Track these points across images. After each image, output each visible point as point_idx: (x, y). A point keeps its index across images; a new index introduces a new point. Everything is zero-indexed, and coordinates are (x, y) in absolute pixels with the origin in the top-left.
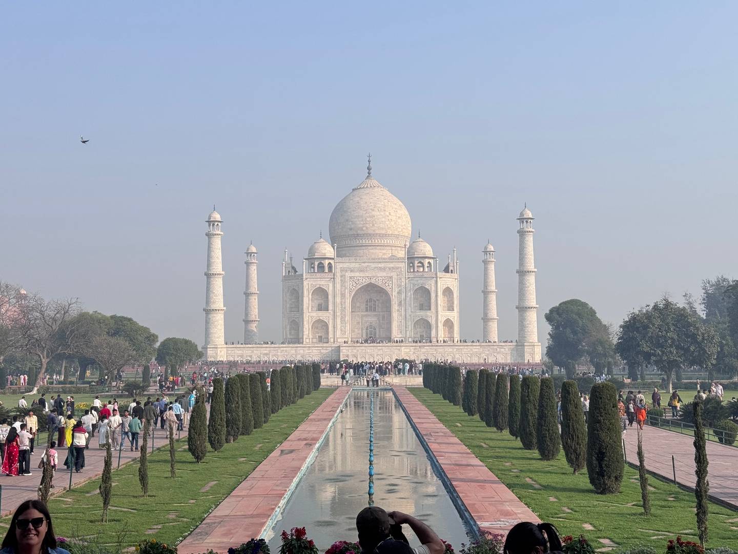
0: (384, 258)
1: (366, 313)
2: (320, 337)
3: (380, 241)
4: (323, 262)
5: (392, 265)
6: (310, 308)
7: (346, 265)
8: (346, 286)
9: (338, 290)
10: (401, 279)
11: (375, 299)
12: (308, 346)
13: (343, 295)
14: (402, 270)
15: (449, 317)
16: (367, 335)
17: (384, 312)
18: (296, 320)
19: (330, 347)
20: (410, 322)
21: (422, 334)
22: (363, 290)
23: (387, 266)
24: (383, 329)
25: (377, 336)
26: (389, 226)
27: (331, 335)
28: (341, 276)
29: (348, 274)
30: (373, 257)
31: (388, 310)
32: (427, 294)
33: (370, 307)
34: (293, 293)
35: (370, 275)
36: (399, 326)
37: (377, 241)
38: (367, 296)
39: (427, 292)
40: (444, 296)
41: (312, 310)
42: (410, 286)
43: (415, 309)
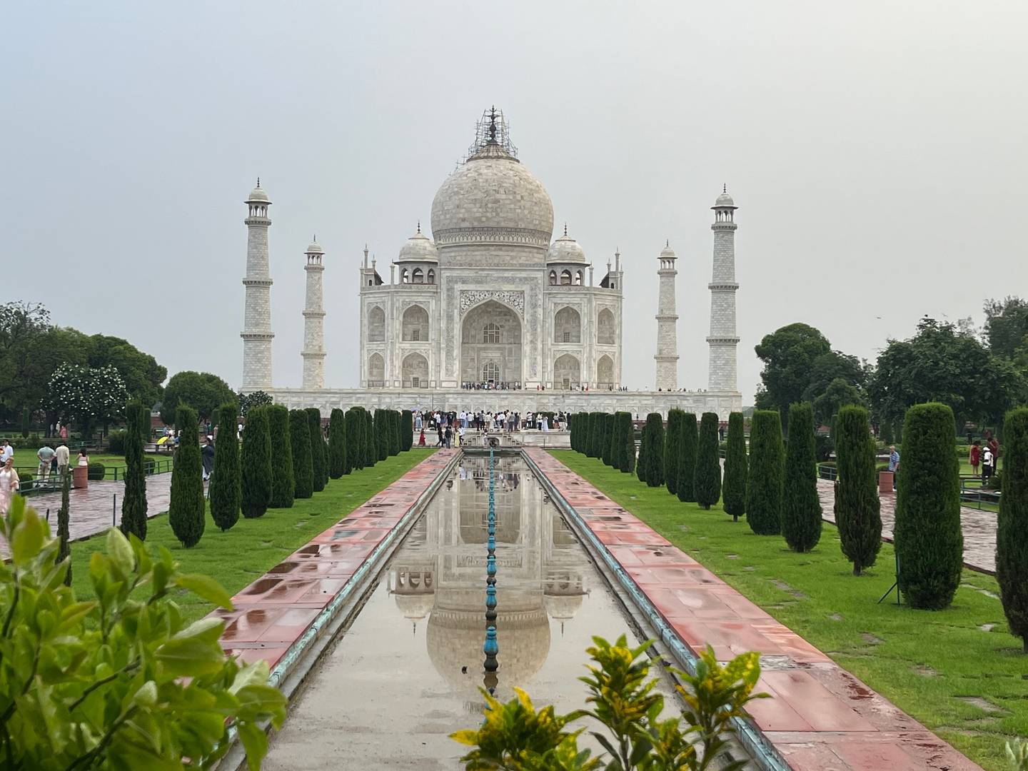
0: (512, 265)
1: (483, 346)
2: (416, 379)
3: (506, 238)
4: (420, 267)
5: (524, 274)
6: (401, 336)
7: (455, 273)
8: (455, 304)
9: (444, 310)
10: (537, 295)
11: (498, 325)
12: (398, 391)
13: (450, 318)
14: (540, 282)
15: (607, 354)
16: (485, 378)
17: (511, 344)
18: (381, 354)
19: (429, 394)
20: (549, 360)
21: (566, 377)
22: (480, 311)
23: (517, 276)
24: (509, 368)
25: (501, 380)
26: (521, 216)
27: (431, 377)
28: (448, 290)
29: (459, 287)
30: (496, 261)
31: (517, 341)
32: (575, 318)
33: (491, 337)
34: (377, 315)
35: (491, 289)
36: (533, 365)
37: (502, 238)
38: (486, 321)
39: (575, 315)
40: (600, 322)
41: (404, 339)
42: (551, 306)
43: (557, 340)
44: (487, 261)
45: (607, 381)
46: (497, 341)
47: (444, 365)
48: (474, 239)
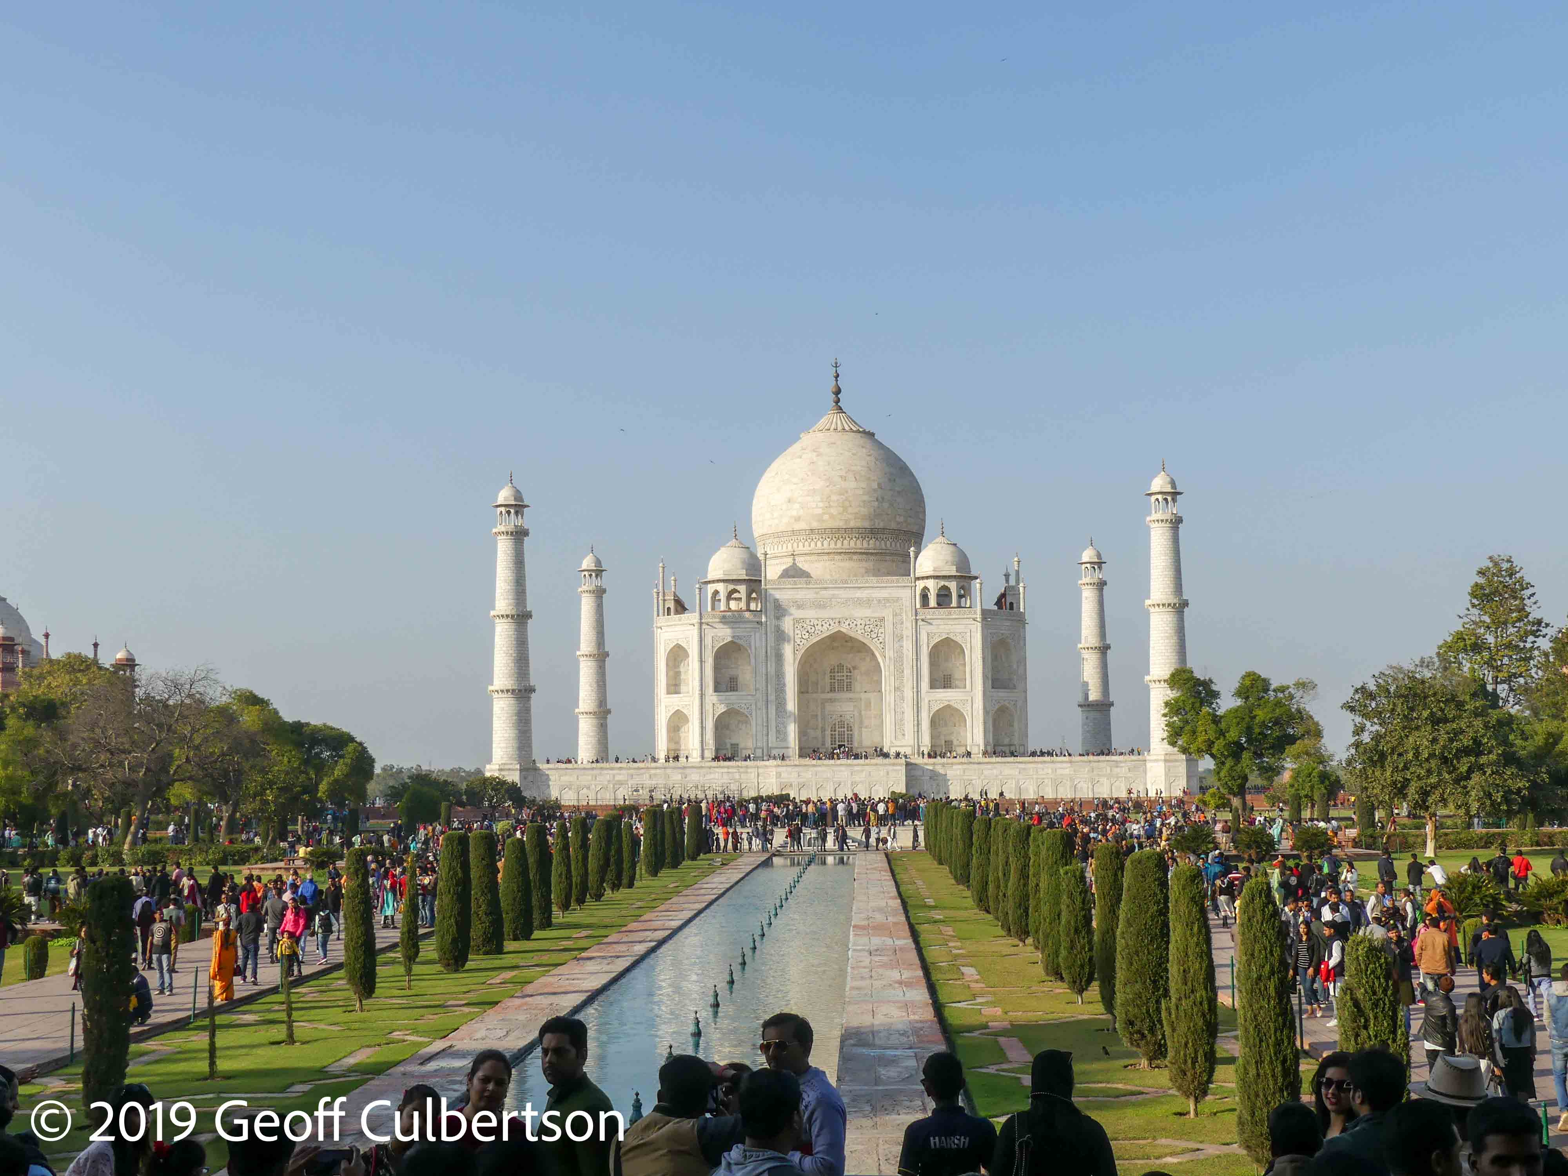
0: (868, 581)
1: (829, 696)
2: (735, 746)
3: (858, 542)
4: (738, 588)
5: (884, 594)
6: (712, 686)
7: (787, 595)
8: (788, 639)
9: (772, 647)
10: (902, 623)
11: (849, 666)
12: (706, 765)
13: (781, 658)
15: (1006, 703)
16: (833, 742)
17: (868, 691)
18: (685, 711)
19: (753, 767)
20: (923, 714)
21: (948, 739)
22: (824, 647)
23: (874, 595)
24: (866, 727)
25: (856, 744)
27: (756, 742)
28: (777, 618)
29: (792, 614)
30: (845, 576)
31: (877, 685)
32: (959, 654)
33: (841, 681)
34: (677, 655)
35: (839, 616)
36: (899, 719)
37: (852, 544)
38: (832, 659)
39: (959, 650)
40: (995, 658)
41: (717, 689)
42: (924, 637)
43: (933, 685)
44: (831, 575)
45: (1006, 741)
46: (849, 688)
47: (773, 724)
48: (813, 544)
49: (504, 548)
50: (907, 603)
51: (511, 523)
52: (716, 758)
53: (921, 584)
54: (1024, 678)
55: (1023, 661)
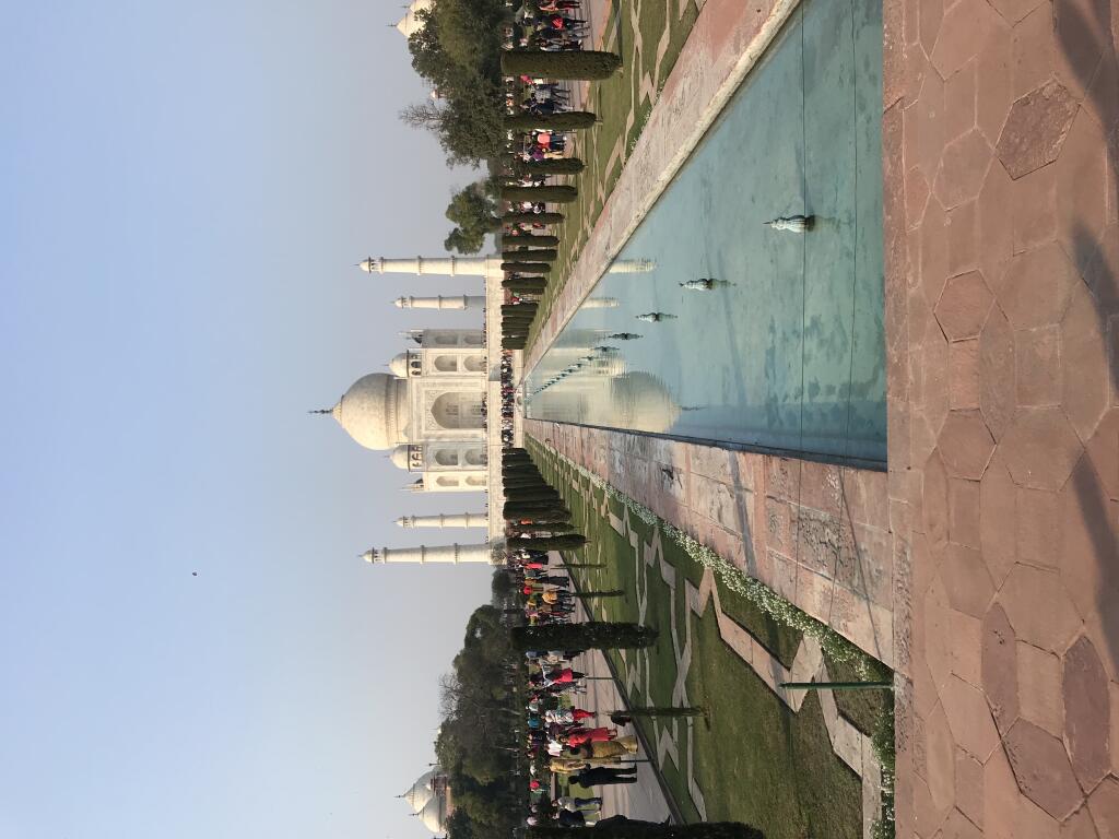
1: (460, 415)
4: (412, 455)
8: (434, 433)
10: (428, 383)
11: (447, 407)
13: (443, 436)
15: (463, 339)
16: (480, 413)
17: (458, 399)
18: (466, 478)
21: (478, 364)
22: (438, 418)
23: (415, 395)
24: (473, 399)
25: (481, 404)
28: (425, 438)
31: (455, 395)
33: (453, 410)
34: (441, 481)
36: (471, 385)
37: (392, 405)
38: (444, 414)
40: (444, 343)
41: (456, 464)
42: (435, 374)
43: (455, 370)
44: (407, 416)
45: (479, 339)
46: (456, 407)
48: (393, 423)
49: (392, 558)
50: (419, 381)
51: (381, 556)
52: (486, 463)
53: (411, 375)
54: (452, 330)
55: (445, 331)
